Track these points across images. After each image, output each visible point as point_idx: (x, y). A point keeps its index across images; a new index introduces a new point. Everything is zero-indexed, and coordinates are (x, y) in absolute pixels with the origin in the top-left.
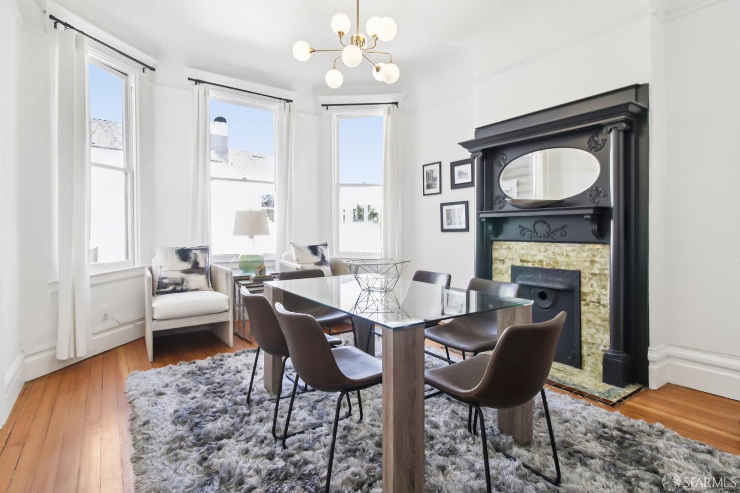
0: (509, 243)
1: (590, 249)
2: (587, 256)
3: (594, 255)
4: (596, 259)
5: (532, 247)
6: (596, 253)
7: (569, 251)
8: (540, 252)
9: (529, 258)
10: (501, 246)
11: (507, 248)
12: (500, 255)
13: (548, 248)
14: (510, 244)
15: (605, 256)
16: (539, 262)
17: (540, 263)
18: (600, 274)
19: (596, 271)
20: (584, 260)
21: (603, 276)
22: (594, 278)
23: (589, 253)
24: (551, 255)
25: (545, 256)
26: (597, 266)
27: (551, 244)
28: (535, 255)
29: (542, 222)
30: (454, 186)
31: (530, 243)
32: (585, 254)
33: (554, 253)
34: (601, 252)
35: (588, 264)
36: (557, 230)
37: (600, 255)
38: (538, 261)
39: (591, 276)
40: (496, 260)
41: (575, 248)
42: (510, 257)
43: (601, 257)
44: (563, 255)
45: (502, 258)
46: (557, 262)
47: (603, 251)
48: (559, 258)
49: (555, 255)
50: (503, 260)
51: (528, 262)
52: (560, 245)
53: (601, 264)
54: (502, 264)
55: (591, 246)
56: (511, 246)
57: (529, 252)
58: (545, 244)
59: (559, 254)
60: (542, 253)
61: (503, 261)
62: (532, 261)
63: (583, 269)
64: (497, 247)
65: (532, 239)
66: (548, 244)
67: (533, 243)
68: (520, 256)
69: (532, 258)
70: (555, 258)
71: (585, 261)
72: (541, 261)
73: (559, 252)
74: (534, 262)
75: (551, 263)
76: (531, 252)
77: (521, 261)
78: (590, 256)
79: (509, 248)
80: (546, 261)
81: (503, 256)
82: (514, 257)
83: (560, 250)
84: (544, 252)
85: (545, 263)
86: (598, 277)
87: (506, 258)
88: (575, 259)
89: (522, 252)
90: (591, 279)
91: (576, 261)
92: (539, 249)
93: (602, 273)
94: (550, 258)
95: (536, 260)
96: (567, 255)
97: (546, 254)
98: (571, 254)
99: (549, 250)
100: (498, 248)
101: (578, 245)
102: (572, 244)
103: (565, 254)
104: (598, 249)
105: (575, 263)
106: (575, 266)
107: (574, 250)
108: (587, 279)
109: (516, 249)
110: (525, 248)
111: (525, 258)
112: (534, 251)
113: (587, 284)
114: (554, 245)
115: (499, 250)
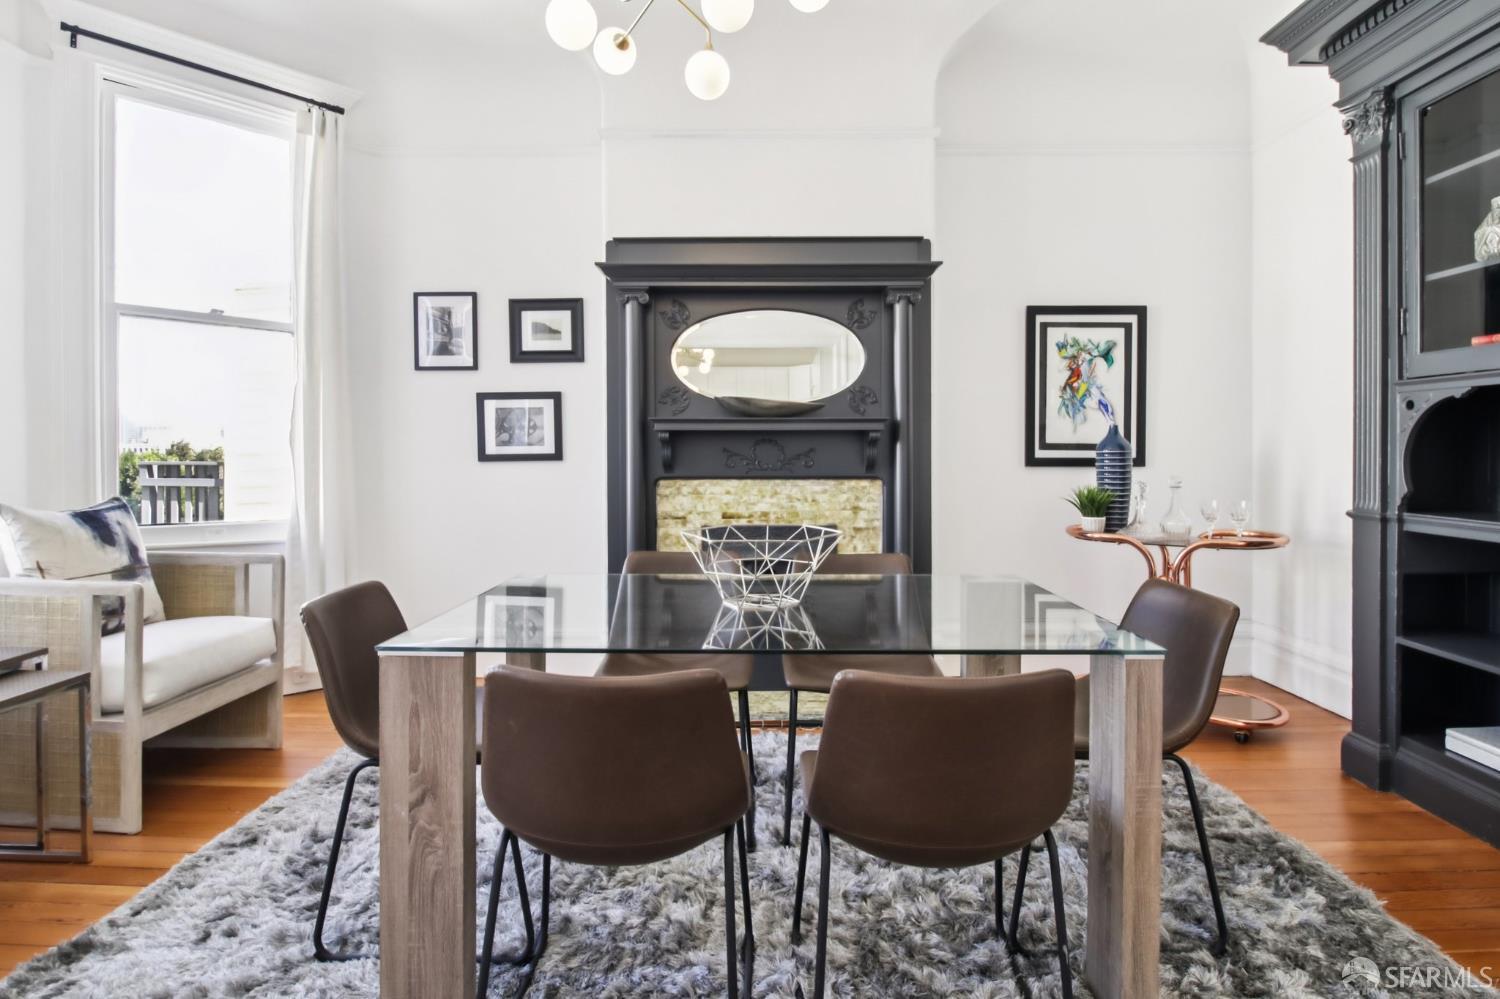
0: (696, 482)
1: (851, 489)
2: (848, 500)
3: (857, 498)
4: (861, 504)
5: (747, 488)
6: (860, 495)
7: (817, 493)
8: (763, 497)
9: (742, 510)
10: (678, 489)
11: (693, 493)
12: (674, 507)
13: (778, 490)
14: (700, 485)
15: (875, 498)
16: (760, 517)
17: (763, 518)
18: (867, 529)
19: (861, 524)
20: (843, 506)
21: (871, 531)
22: (858, 536)
23: (850, 495)
24: (784, 502)
25: (772, 504)
26: (863, 515)
27: (784, 481)
28: (754, 504)
29: (770, 441)
30: (519, 355)
31: (743, 482)
32: (845, 497)
33: (790, 498)
34: (869, 493)
35: (848, 513)
36: (798, 457)
37: (866, 498)
38: (759, 513)
39: (853, 533)
40: (665, 518)
41: (827, 487)
42: (700, 508)
43: (868, 501)
44: (806, 500)
45: (681, 514)
46: (796, 515)
47: (872, 490)
48: (799, 506)
49: (791, 502)
50: (684, 518)
51: (739, 517)
52: (801, 483)
53: (869, 512)
54: (680, 526)
55: (853, 483)
56: (701, 489)
57: (741, 498)
58: (772, 483)
59: (799, 500)
60: (768, 499)
61: (683, 520)
62: (747, 515)
63: (841, 523)
64: (667, 492)
65: (750, 474)
66: (778, 481)
67: (749, 482)
68: (721, 507)
69: (747, 509)
70: (792, 507)
71: (844, 509)
72: (765, 514)
73: (799, 496)
74: (751, 516)
75: (785, 515)
76: (745, 498)
77: (725, 516)
78: (853, 498)
79: (696, 493)
80: (775, 513)
81: (683, 510)
82: (707, 509)
83: (802, 492)
84: (772, 497)
85: (772, 517)
86: (864, 533)
87: (690, 513)
88: (827, 507)
89: (726, 498)
90: (853, 537)
91: (829, 510)
92: (760, 491)
93: (870, 526)
94: (782, 508)
95: (756, 513)
96: (813, 501)
97: (774, 500)
98: (821, 498)
99: (780, 494)
100: (671, 494)
101: (832, 483)
102: (822, 481)
103: (810, 499)
104: (864, 488)
105: (827, 513)
106: (827, 518)
107: (825, 492)
108: (848, 538)
109: (712, 493)
110: (732, 490)
111: (732, 511)
112: (752, 498)
113: (848, 545)
114: (789, 483)
115: (674, 497)
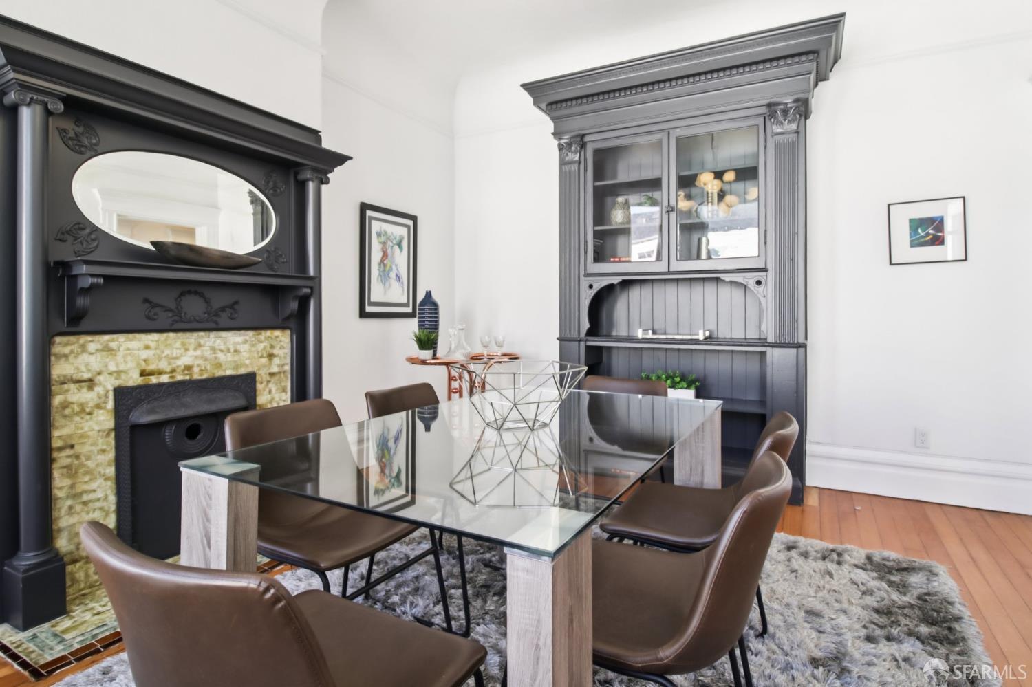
0: (107, 337)
1: (267, 338)
2: (264, 348)
3: (272, 347)
4: (275, 352)
5: (169, 342)
6: (274, 343)
7: (238, 343)
8: (187, 350)
9: (163, 365)
10: (83, 347)
11: (102, 350)
12: (78, 368)
13: (202, 342)
14: (113, 340)
15: (285, 345)
16: (183, 370)
17: (186, 372)
18: (280, 373)
19: (275, 369)
20: (260, 354)
21: (282, 375)
22: (273, 380)
23: (266, 344)
24: (208, 354)
25: (196, 357)
26: (276, 361)
27: (207, 333)
28: (177, 358)
29: (196, 293)
31: (165, 335)
32: (261, 346)
33: (213, 350)
34: (281, 341)
35: (264, 360)
36: (223, 309)
37: (279, 346)
38: (183, 367)
39: (268, 378)
40: (63, 383)
41: (247, 338)
42: (112, 367)
43: (280, 348)
44: (229, 350)
45: (86, 376)
46: (219, 366)
47: (283, 339)
48: (221, 356)
49: (215, 353)
50: (91, 380)
51: (160, 373)
52: (224, 334)
53: (280, 358)
54: (85, 390)
55: (268, 333)
56: (113, 345)
57: (163, 352)
58: (195, 334)
59: (222, 351)
60: (191, 352)
61: (91, 383)
62: (168, 370)
63: (259, 369)
64: (67, 350)
65: (174, 327)
66: (202, 334)
67: (171, 335)
68: (138, 364)
69: (169, 364)
70: (216, 358)
71: (262, 357)
72: (188, 368)
73: (222, 347)
74: (173, 371)
75: (208, 367)
76: (167, 352)
77: (143, 374)
78: (268, 349)
79: (108, 350)
80: (198, 365)
81: (89, 370)
82: (122, 367)
83: (225, 343)
84: (195, 349)
85: (196, 370)
86: (277, 377)
87: (99, 374)
88: (248, 355)
89: (145, 354)
90: (268, 382)
91: (249, 358)
92: (183, 344)
93: (281, 370)
94: (206, 360)
95: (178, 367)
96: (236, 351)
97: (198, 353)
98: (244, 348)
99: (203, 346)
100: (72, 352)
101: (251, 333)
102: (242, 332)
103: (232, 350)
104: (277, 337)
105: (247, 362)
106: (247, 366)
107: (245, 342)
108: (265, 383)
109: (128, 349)
110: (152, 345)
111: (152, 367)
112: (175, 351)
113: (264, 390)
114: (213, 335)
115: (76, 357)
